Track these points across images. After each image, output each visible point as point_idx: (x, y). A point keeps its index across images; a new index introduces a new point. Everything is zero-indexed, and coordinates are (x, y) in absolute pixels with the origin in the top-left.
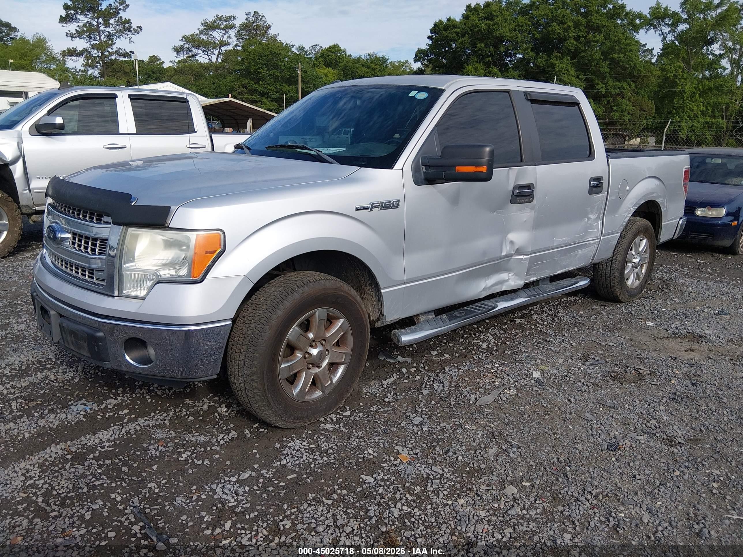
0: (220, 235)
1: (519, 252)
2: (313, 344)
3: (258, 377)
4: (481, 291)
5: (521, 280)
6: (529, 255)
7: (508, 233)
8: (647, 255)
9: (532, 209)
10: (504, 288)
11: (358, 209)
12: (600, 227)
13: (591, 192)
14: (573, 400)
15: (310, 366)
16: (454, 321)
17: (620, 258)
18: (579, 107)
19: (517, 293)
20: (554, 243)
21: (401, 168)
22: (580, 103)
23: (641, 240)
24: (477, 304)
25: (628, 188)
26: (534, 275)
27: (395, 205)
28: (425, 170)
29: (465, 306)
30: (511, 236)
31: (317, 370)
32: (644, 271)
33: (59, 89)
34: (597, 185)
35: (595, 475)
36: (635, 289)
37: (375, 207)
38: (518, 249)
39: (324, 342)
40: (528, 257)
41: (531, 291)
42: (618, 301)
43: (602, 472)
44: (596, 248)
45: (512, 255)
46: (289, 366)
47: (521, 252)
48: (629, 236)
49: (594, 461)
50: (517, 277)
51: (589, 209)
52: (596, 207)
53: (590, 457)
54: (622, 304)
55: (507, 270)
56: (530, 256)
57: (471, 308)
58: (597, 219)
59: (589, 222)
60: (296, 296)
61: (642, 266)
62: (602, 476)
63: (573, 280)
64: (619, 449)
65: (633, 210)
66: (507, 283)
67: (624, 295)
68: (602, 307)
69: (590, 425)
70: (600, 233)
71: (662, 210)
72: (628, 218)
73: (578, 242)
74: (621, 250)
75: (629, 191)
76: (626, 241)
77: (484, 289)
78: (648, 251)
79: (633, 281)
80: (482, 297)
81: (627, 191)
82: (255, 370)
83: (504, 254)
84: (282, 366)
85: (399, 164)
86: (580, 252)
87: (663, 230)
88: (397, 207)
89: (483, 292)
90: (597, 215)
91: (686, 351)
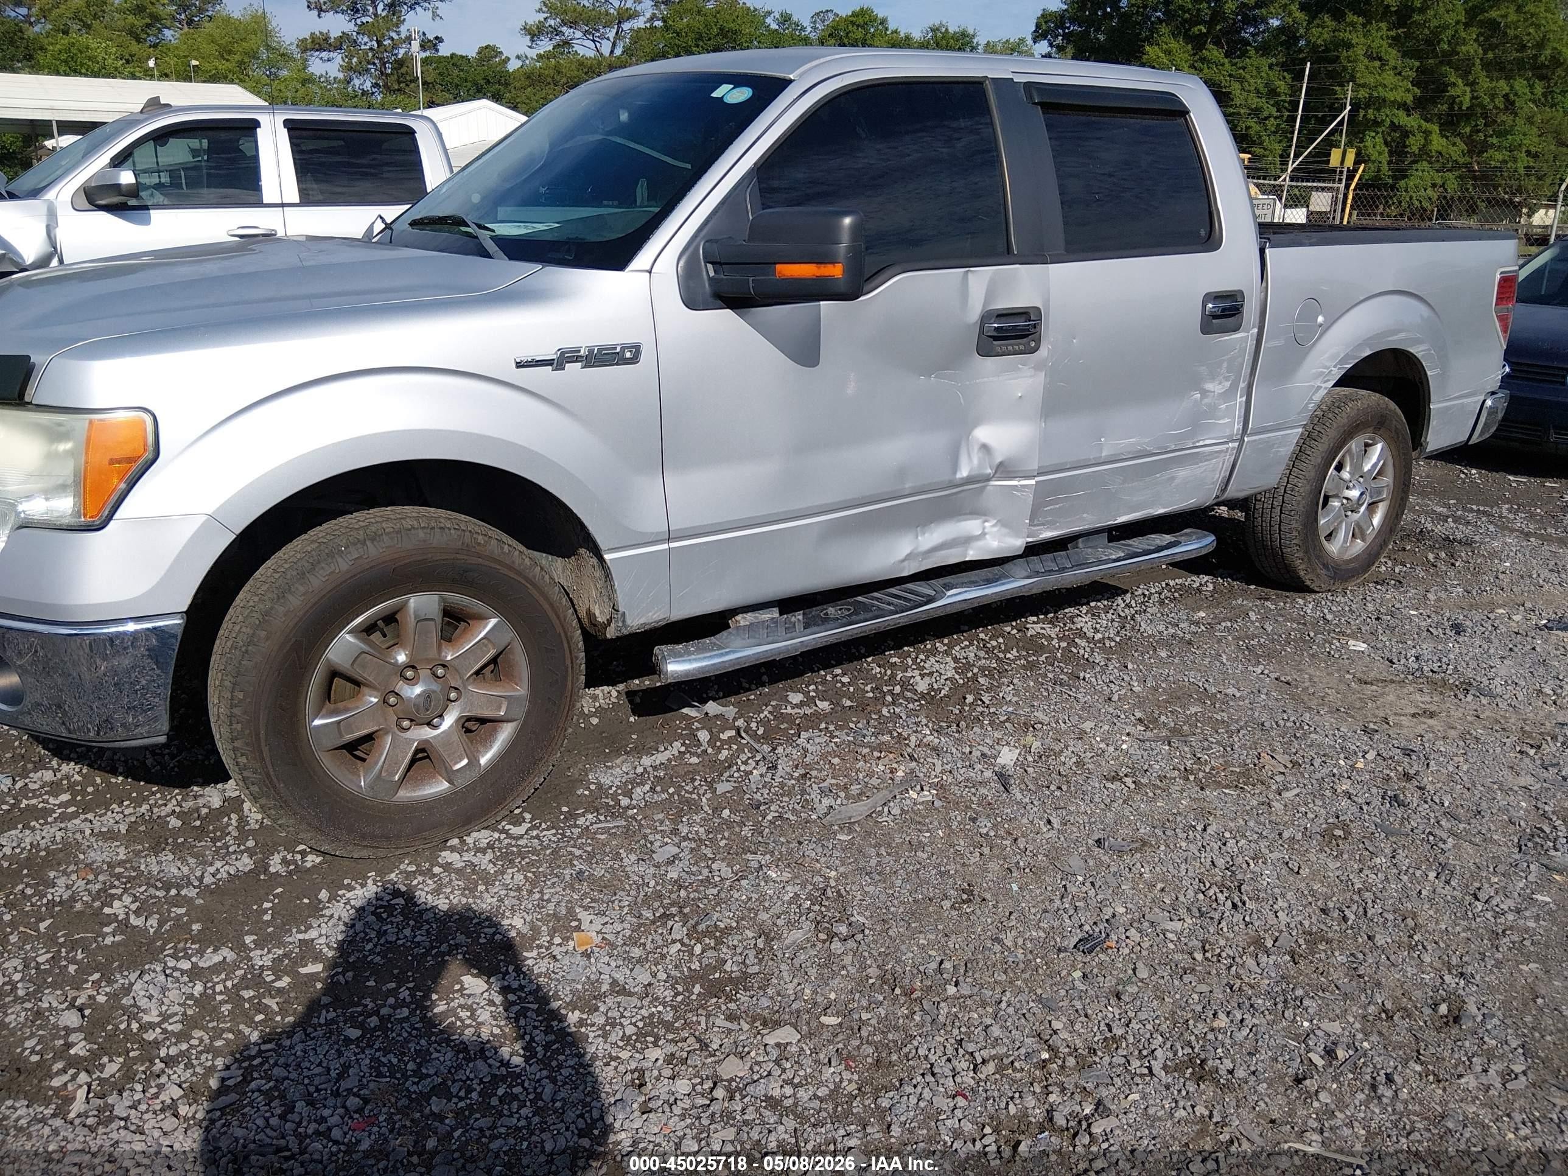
0: (144, 422)
1: (1004, 470)
2: (409, 674)
3: (247, 744)
4: (903, 561)
5: (1017, 535)
6: (1033, 477)
7: (975, 425)
8: (1388, 480)
9: (1038, 368)
10: (972, 555)
11: (519, 365)
12: (1239, 412)
13: (1206, 329)
14: (1056, 822)
15: (406, 724)
16: (815, 629)
17: (1303, 487)
18: (1186, 119)
19: (1006, 566)
20: (1101, 450)
21: (648, 268)
22: (1188, 112)
23: (1367, 445)
24: (893, 590)
25: (1320, 319)
26: (1051, 525)
27: (628, 355)
28: (712, 274)
29: (860, 595)
30: (983, 434)
31: (427, 733)
32: (1377, 520)
33: (141, 112)
34: (1224, 310)
35: (1011, 1010)
36: (1351, 561)
37: (571, 360)
38: (1001, 464)
39: (440, 672)
40: (1033, 482)
41: (1048, 561)
42: (1301, 588)
43: (1032, 1004)
44: (1228, 465)
45: (988, 479)
46: (339, 722)
47: (1009, 472)
48: (1331, 434)
49: (1027, 976)
50: (1005, 530)
51: (1203, 369)
52: (1225, 365)
53: (1022, 966)
54: (1310, 597)
55: (977, 512)
56: (1037, 479)
57: (873, 598)
58: (1229, 394)
59: (1206, 401)
60: (343, 565)
61: (1372, 506)
62: (1024, 1015)
63: (1168, 538)
64: (1104, 950)
65: (1337, 374)
66: (980, 543)
67: (1318, 576)
68: (1258, 602)
69: (1064, 886)
70: (1238, 427)
71: (1429, 373)
72: (1322, 393)
73: (1173, 447)
74: (1308, 470)
75: (1326, 328)
76: (1321, 447)
77: (908, 557)
78: (1390, 470)
79: (1345, 541)
80: (905, 574)
81: (1321, 325)
82: (239, 727)
83: (964, 472)
84: (317, 722)
85: (643, 259)
86: (1182, 473)
87: (1433, 422)
88: (634, 360)
89: (906, 563)
90: (1228, 384)
91: (1414, 715)
